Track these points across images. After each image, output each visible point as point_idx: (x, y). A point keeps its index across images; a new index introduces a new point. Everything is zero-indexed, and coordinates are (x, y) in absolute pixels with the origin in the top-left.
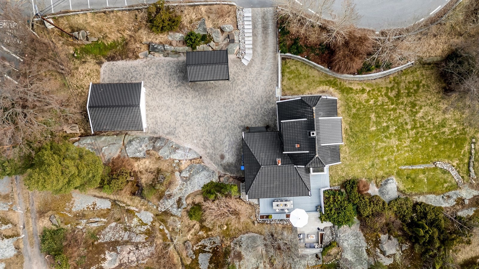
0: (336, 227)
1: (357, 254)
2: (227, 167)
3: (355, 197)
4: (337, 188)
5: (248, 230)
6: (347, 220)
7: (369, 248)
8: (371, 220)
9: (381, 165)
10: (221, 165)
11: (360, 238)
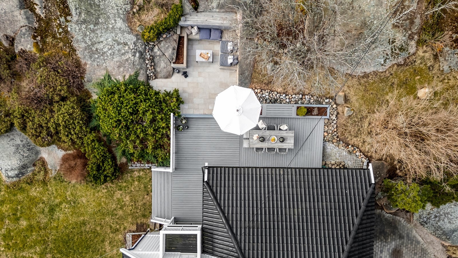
0: (142, 78)
1: (90, 4)
2: (388, 230)
3: (93, 148)
4: (136, 166)
5: (362, 81)
6: (113, 93)
7: (62, 19)
8: (55, 90)
9: (34, 210)
10: (401, 237)
11: (83, 45)
